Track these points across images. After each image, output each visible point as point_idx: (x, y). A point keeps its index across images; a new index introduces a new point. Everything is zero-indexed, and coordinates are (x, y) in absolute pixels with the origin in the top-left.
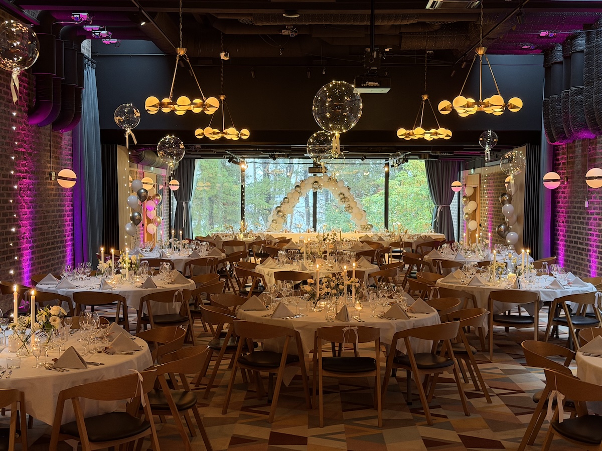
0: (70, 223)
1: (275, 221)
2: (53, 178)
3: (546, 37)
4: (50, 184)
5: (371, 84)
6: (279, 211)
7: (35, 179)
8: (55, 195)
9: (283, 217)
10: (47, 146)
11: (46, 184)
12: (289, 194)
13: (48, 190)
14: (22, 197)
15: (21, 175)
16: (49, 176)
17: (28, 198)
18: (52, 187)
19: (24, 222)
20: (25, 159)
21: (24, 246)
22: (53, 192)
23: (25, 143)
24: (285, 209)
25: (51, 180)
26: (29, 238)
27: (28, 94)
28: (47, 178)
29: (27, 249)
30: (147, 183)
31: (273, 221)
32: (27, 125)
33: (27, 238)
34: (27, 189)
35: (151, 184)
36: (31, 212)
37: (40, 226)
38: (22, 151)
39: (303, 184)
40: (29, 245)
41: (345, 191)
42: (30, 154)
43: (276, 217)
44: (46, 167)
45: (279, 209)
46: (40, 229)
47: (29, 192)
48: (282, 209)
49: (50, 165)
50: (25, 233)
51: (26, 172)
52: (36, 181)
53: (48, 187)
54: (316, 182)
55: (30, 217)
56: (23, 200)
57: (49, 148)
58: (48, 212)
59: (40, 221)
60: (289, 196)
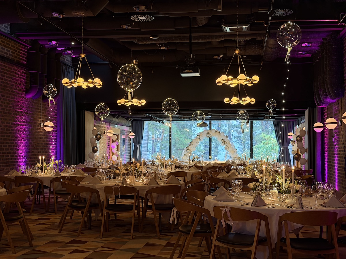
0: (55, 151)
1: (185, 155)
2: (42, 126)
3: (306, 46)
4: (40, 129)
5: (188, 71)
6: (188, 149)
7: (29, 126)
8: (44, 135)
9: (190, 153)
10: (39, 110)
11: (37, 129)
12: (193, 140)
13: (39, 132)
14: (20, 135)
15: (20, 123)
16: (39, 125)
17: (24, 136)
18: (41, 131)
19: (21, 148)
20: (23, 115)
21: (20, 160)
22: (42, 134)
23: (23, 107)
24: (191, 148)
25: (41, 127)
26: (24, 156)
27: (26, 83)
28: (38, 126)
29: (22, 162)
30: (110, 133)
31: (184, 155)
32: (24, 98)
33: (23, 156)
34: (23, 131)
35: (112, 133)
36: (26, 143)
37: (32, 151)
38: (20, 111)
39: (201, 134)
40: (24, 160)
41: (225, 138)
42: (26, 113)
43: (186, 153)
44: (38, 120)
45: (187, 148)
46: (32, 152)
47: (24, 133)
48: (189, 148)
49: (40, 119)
50: (21, 154)
51: (23, 122)
52: (30, 127)
53: (39, 131)
54: (208, 133)
55: (25, 146)
56: (21, 136)
57: (40, 111)
58: (38, 144)
59: (32, 148)
60: (194, 141)
